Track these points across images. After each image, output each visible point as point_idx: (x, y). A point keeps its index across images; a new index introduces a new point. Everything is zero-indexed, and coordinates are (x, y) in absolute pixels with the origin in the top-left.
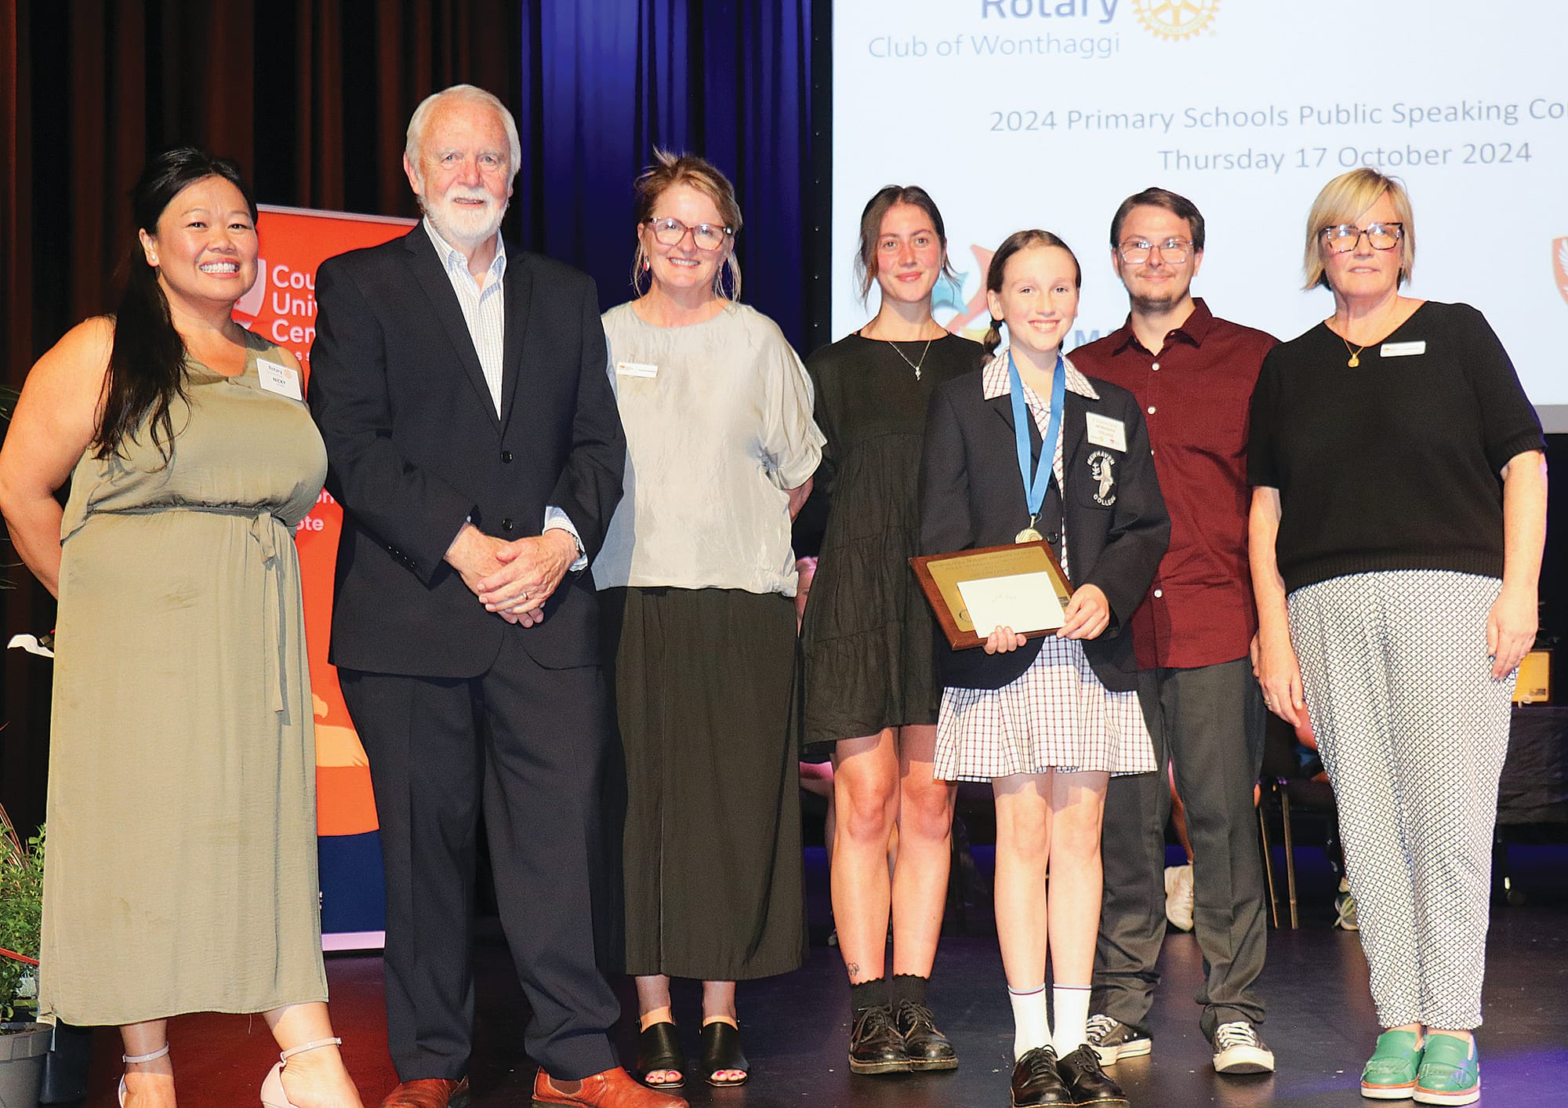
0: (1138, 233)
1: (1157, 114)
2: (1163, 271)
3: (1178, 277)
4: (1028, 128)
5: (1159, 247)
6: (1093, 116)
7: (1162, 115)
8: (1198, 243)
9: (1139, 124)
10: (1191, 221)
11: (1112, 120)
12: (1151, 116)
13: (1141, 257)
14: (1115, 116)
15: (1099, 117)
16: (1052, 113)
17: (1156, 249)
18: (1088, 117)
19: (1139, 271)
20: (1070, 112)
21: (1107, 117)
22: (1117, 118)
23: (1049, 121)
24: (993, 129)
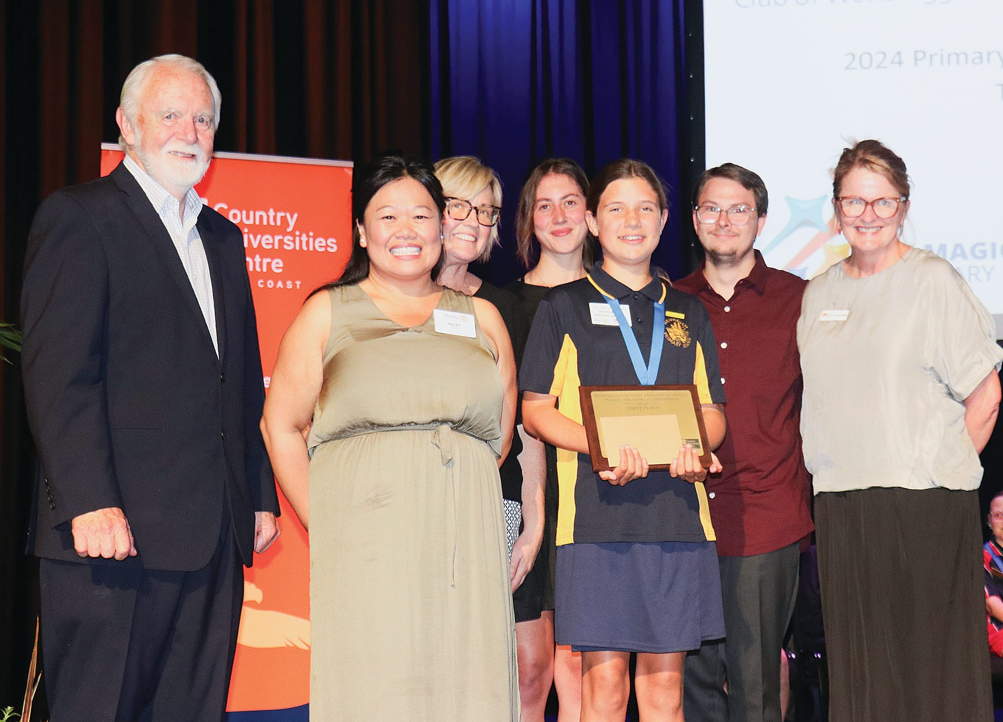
0: (712, 200)
1: (993, 52)
2: (730, 231)
3: (742, 237)
4: (878, 67)
5: (727, 212)
6: (936, 54)
7: (998, 53)
8: (762, 209)
9: (978, 61)
10: (755, 192)
11: (953, 58)
12: (989, 53)
13: (712, 218)
14: (956, 54)
15: (942, 55)
16: (899, 53)
17: (724, 213)
18: (931, 56)
19: (710, 230)
20: (916, 52)
21: (949, 55)
22: (958, 55)
23: (897, 60)
24: (847, 68)
